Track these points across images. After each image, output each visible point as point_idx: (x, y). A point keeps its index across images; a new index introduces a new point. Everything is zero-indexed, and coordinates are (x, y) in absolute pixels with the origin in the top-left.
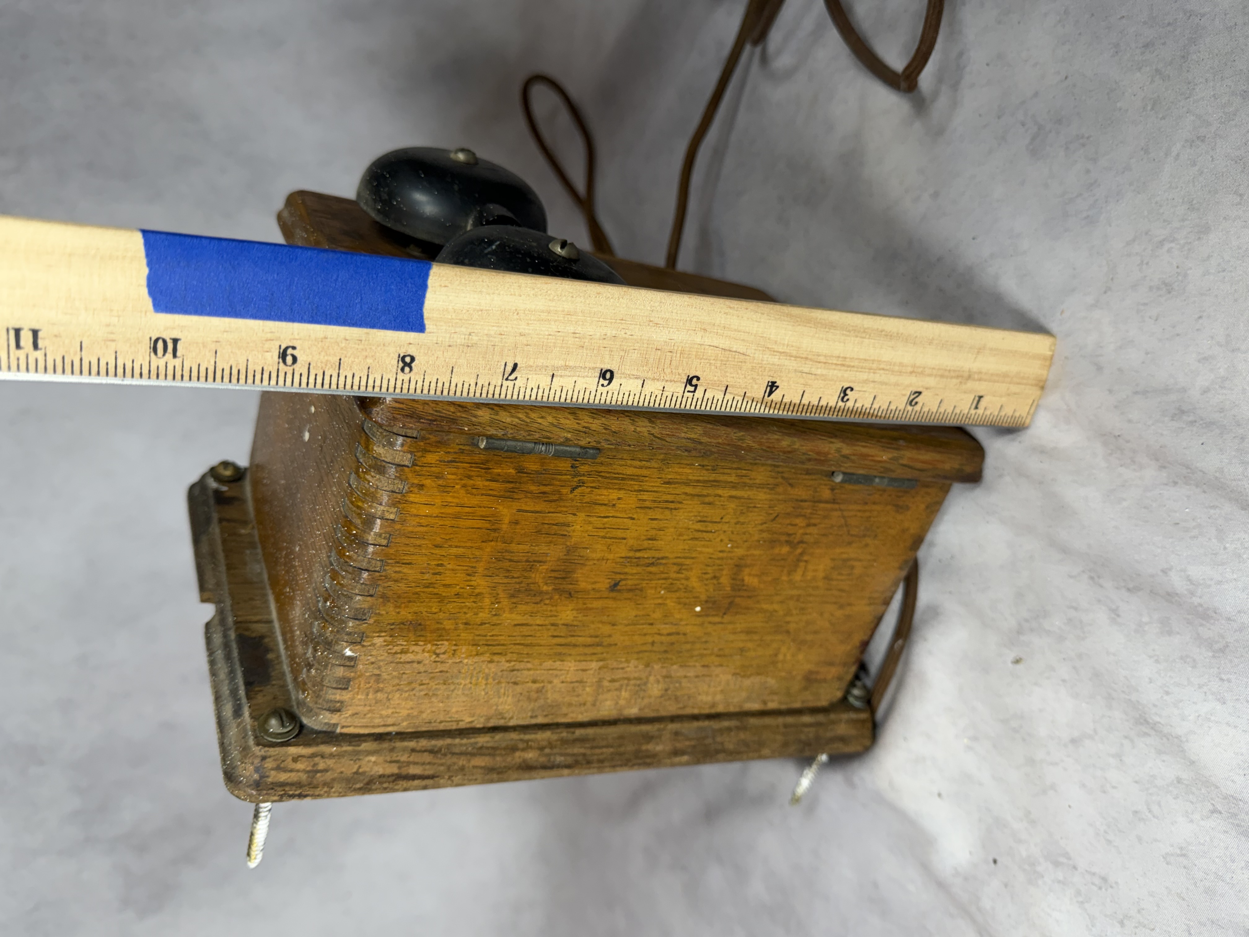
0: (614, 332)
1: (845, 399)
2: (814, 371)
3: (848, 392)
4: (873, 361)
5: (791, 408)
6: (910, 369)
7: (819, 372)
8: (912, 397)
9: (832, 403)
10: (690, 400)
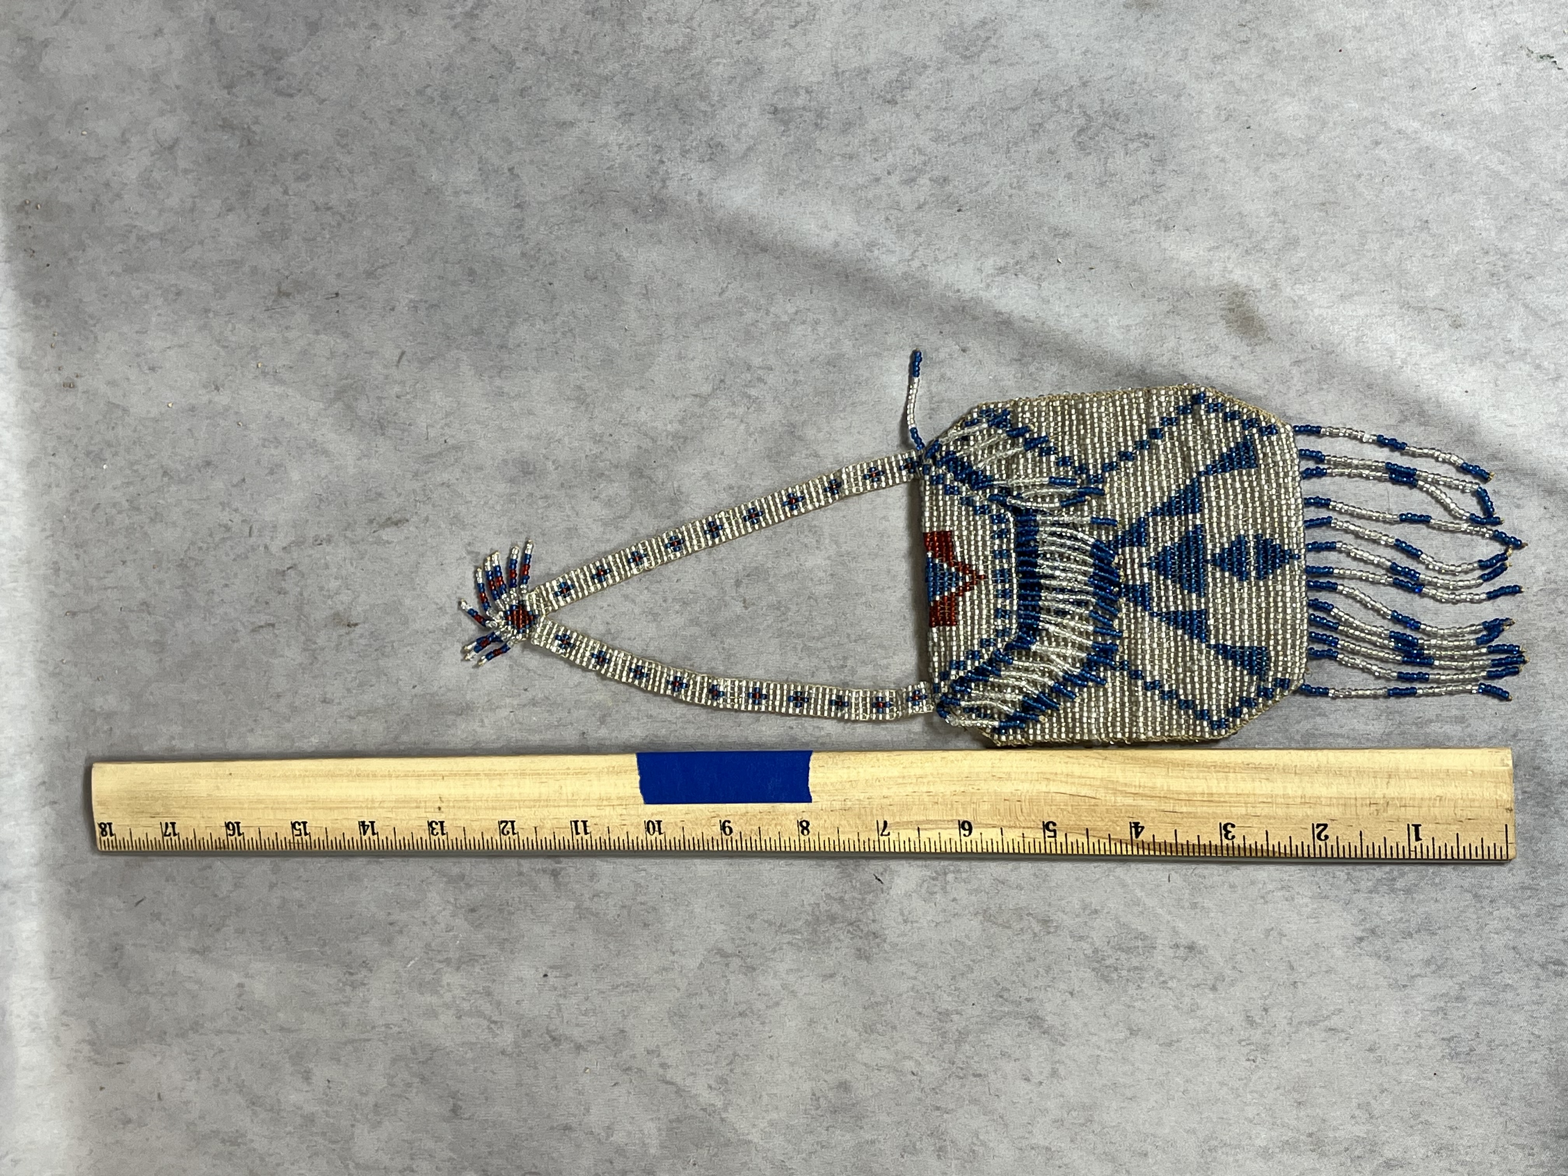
0: (962, 789)
1: (1230, 836)
2: (1177, 809)
3: (1229, 828)
4: (1248, 795)
5: (1168, 848)
6: (1299, 800)
7: (1184, 809)
8: (1317, 831)
9: (1216, 841)
10: (1053, 845)
